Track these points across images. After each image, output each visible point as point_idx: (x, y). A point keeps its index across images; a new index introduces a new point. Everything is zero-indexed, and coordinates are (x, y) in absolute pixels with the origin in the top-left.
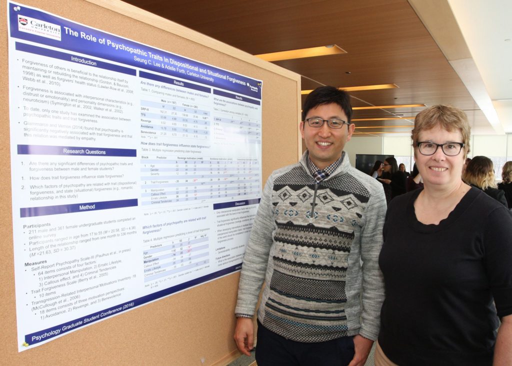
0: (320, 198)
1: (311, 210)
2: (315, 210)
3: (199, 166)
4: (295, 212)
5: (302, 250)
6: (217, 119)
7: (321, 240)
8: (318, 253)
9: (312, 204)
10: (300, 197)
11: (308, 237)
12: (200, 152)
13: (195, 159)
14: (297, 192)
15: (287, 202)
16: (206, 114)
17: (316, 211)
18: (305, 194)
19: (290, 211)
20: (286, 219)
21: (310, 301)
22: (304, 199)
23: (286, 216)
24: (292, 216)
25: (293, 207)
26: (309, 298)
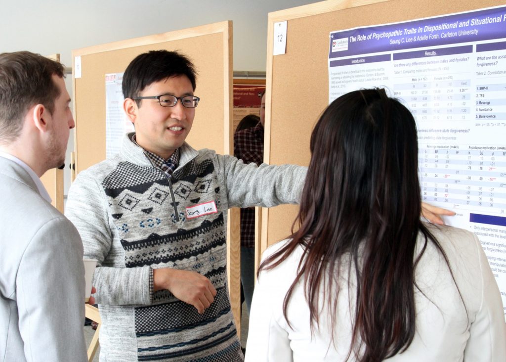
0: (179, 193)
1: (174, 212)
2: (178, 211)
3: (453, 157)
4: (155, 220)
5: (182, 264)
6: (482, 88)
7: (198, 243)
8: (201, 260)
9: (172, 204)
10: (153, 199)
11: (184, 246)
12: (455, 138)
13: (448, 147)
14: (144, 194)
15: (137, 211)
16: (465, 84)
17: (181, 211)
18: (158, 194)
19: (148, 221)
20: (145, 232)
21: (206, 324)
22: (160, 201)
23: (144, 228)
24: (153, 226)
25: (149, 215)
26: (204, 320)
